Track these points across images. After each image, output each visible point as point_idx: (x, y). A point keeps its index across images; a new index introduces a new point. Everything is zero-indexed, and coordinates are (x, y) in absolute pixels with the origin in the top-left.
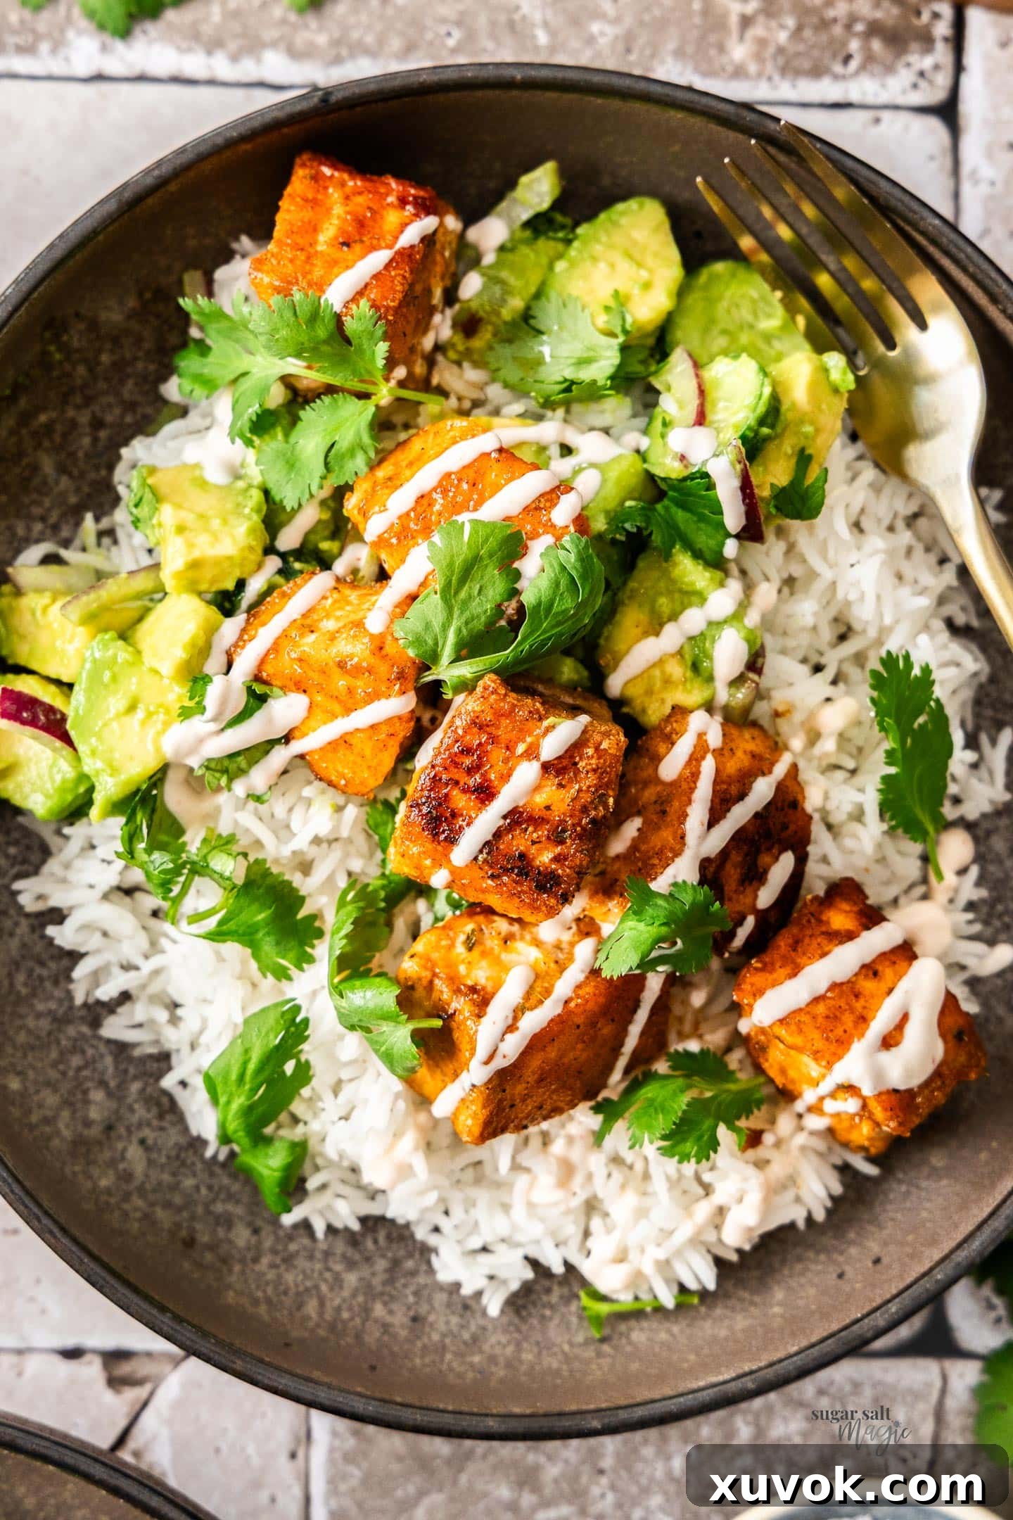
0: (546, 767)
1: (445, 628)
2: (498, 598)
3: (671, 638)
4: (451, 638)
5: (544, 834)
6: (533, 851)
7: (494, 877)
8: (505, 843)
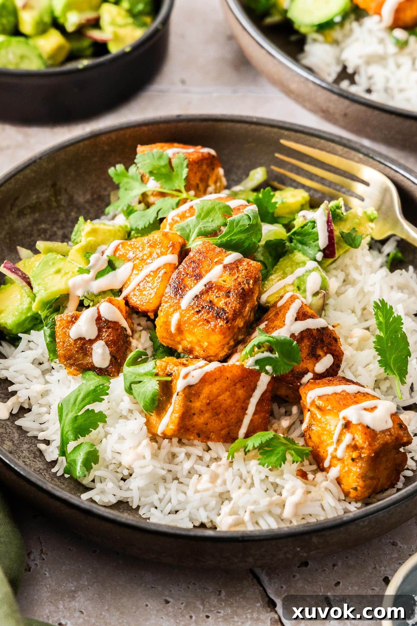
0: (225, 267)
1: (195, 227)
2: (219, 224)
3: (290, 279)
4: (197, 230)
5: (221, 293)
6: (216, 300)
7: (198, 312)
8: (204, 297)
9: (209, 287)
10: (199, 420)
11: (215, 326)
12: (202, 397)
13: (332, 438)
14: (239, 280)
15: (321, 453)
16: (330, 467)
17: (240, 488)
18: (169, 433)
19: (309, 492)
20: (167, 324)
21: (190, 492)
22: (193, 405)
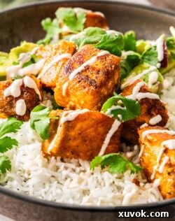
0: (98, 58)
1: (83, 39)
4: (84, 41)
5: (94, 72)
6: (90, 76)
7: (79, 82)
8: (83, 73)
9: (87, 68)
10: (73, 144)
11: (89, 90)
12: (76, 129)
13: (156, 160)
14: (106, 65)
15: (150, 171)
16: (154, 179)
17: (96, 187)
18: (54, 152)
19: (140, 194)
20: (60, 90)
21: (64, 188)
22: (70, 133)
